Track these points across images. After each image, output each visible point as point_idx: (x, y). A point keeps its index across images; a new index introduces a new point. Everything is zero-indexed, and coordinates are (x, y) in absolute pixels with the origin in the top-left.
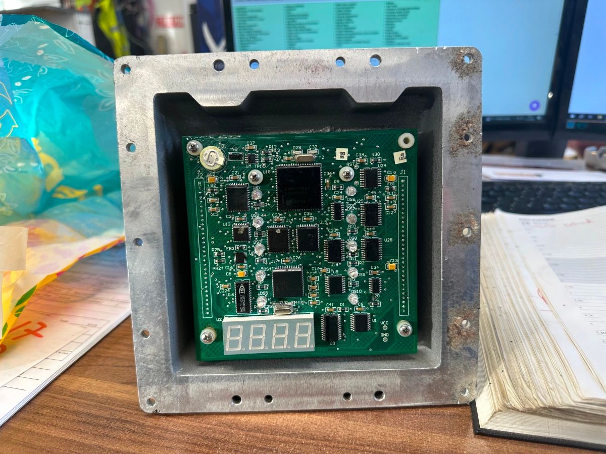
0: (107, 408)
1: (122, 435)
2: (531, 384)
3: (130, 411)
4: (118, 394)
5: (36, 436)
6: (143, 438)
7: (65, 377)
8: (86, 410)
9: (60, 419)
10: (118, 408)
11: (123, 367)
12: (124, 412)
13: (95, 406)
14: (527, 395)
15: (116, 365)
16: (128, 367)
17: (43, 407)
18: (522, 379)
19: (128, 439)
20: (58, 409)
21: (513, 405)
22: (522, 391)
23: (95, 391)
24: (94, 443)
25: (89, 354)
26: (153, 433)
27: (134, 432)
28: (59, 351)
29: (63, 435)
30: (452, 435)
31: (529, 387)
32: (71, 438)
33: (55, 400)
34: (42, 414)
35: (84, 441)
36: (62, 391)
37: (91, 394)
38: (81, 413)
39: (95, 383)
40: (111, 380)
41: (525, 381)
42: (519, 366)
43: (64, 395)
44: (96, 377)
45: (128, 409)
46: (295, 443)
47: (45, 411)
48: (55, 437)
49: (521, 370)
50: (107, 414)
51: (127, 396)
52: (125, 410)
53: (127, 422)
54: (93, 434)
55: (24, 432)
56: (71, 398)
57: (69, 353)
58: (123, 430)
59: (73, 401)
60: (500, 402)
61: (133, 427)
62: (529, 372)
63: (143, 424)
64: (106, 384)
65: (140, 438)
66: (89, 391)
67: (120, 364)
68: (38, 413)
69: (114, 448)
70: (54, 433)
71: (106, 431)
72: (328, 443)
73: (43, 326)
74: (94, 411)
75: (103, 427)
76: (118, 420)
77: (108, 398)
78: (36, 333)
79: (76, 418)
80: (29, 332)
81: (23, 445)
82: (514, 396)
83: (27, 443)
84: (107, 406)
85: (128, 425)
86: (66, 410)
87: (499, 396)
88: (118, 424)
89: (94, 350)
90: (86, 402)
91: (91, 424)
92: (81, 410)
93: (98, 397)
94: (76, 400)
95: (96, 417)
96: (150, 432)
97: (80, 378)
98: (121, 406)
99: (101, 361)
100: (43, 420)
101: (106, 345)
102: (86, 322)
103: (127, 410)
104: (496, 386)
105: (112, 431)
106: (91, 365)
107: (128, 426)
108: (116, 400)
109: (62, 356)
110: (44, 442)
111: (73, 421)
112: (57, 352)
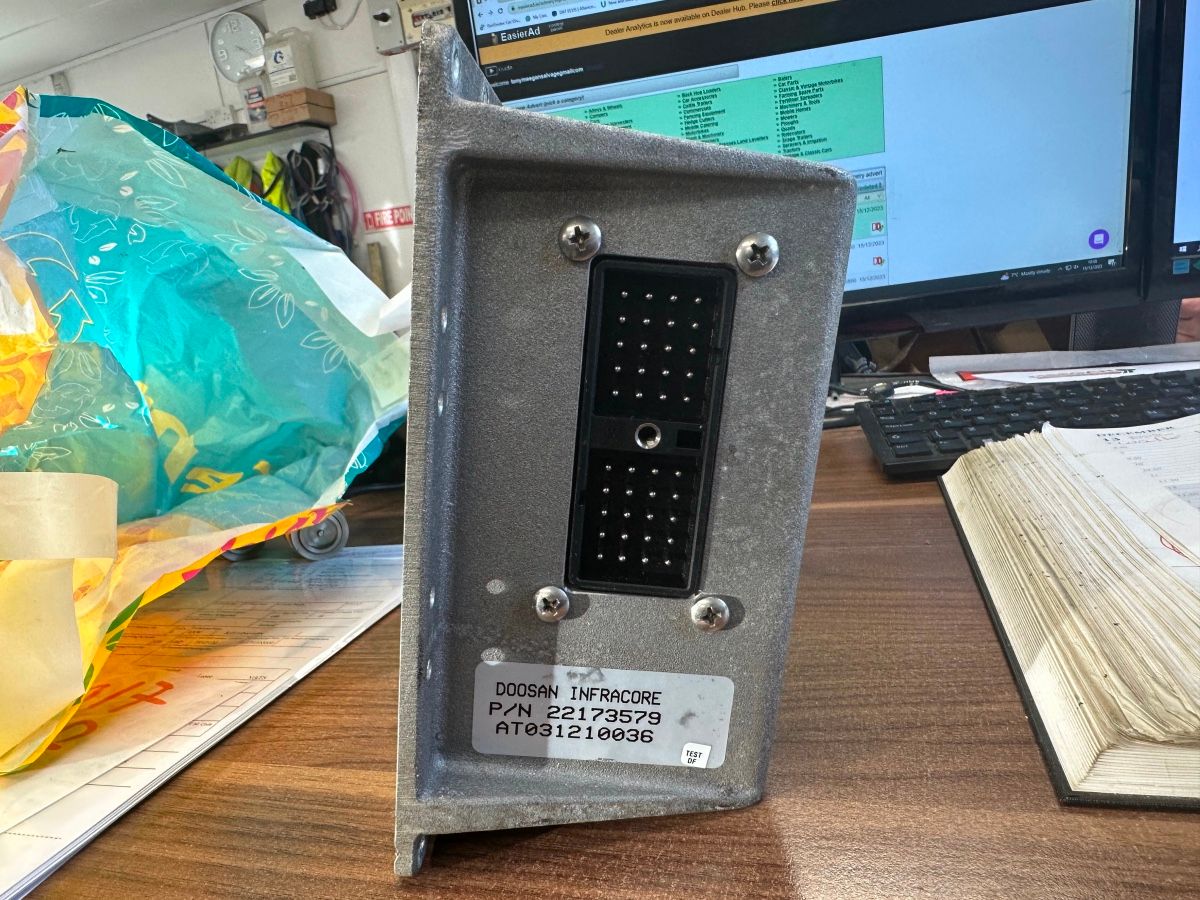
0: (285, 807)
1: (313, 849)
2: (1175, 688)
3: (329, 809)
4: (308, 784)
5: (147, 863)
6: (355, 851)
7: (207, 764)
8: (244, 814)
9: (194, 831)
10: (307, 806)
11: (316, 739)
12: (320, 811)
13: (262, 806)
14: (1172, 709)
15: (301, 737)
16: (326, 739)
17: (162, 814)
18: (1153, 682)
19: (325, 855)
20: (191, 815)
21: (1140, 731)
22: (1157, 703)
23: (261, 783)
24: (259, 865)
25: (250, 724)
26: (375, 842)
27: (338, 843)
28: (194, 723)
29: (199, 856)
30: (1009, 809)
31: (1172, 693)
32: (214, 861)
33: (187, 801)
34: (160, 826)
35: (239, 864)
36: (199, 786)
37: (254, 787)
38: (235, 819)
39: (262, 769)
40: (292, 763)
41: (1159, 683)
42: (1142, 661)
43: (204, 793)
44: (265, 759)
45: (326, 805)
46: (666, 842)
47: (165, 821)
48: (184, 861)
49: (1147, 667)
50: (285, 817)
51: (325, 785)
52: (320, 808)
53: (323, 827)
54: (258, 851)
55: (123, 856)
56: (215, 797)
57: (214, 723)
58: (317, 841)
59: (219, 800)
60: (1109, 730)
61: (335, 836)
62: (1168, 669)
63: (356, 828)
64: (284, 769)
65: (350, 853)
66: (252, 782)
67: (310, 735)
68: (152, 825)
69: (299, 871)
70: (181, 854)
71: (283, 845)
72: (736, 838)
73: (167, 687)
74: (258, 814)
75: (277, 838)
76: (306, 825)
77: (288, 790)
78: (151, 699)
79: (225, 827)
80: (140, 698)
81: (121, 879)
82: (1140, 714)
83: (128, 874)
84: (286, 804)
85: (325, 831)
86: (205, 816)
87: (1106, 721)
88: (308, 832)
89: (260, 718)
90: (245, 800)
91: (255, 836)
92: (236, 813)
93: (268, 791)
94: (225, 798)
95: (264, 823)
96: (371, 840)
97: (234, 763)
98: (310, 802)
99: (273, 734)
100: (161, 836)
101: (284, 709)
102: (245, 674)
103: (325, 808)
104: (1096, 703)
105: (294, 845)
106: (255, 742)
107: (325, 833)
108: (304, 793)
109: (200, 730)
110: (161, 870)
111: (220, 832)
112: (190, 723)
